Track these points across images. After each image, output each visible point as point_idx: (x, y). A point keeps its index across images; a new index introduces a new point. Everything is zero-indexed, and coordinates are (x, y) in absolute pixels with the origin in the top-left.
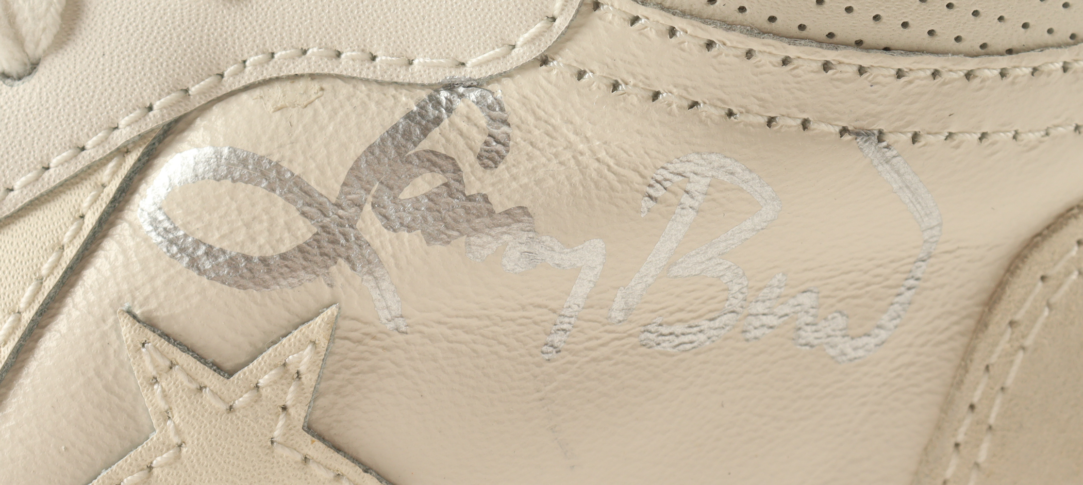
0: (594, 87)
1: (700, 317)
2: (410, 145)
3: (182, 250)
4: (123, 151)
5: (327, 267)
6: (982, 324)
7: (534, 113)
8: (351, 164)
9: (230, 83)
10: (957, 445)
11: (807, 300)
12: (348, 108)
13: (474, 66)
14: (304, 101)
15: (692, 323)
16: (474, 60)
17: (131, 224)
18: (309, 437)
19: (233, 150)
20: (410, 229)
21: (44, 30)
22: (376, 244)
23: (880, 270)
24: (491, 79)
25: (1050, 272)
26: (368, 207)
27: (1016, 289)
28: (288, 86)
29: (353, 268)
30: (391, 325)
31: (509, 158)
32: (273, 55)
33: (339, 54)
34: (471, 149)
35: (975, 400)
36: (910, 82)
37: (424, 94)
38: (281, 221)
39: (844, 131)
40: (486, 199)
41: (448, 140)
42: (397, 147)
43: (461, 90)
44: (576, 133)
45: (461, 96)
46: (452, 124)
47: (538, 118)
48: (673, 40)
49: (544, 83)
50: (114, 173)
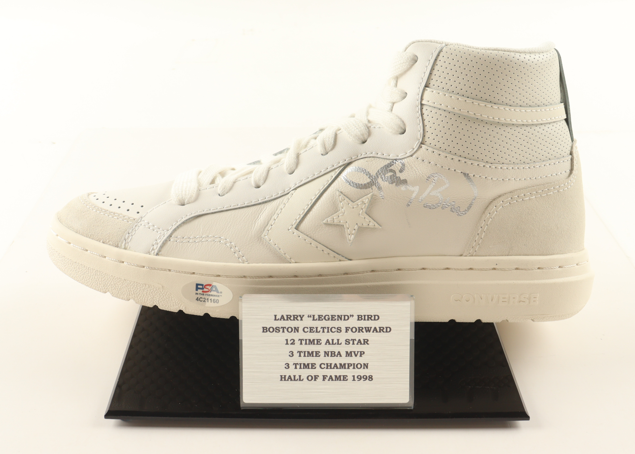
0: (420, 160)
1: (434, 203)
2: (388, 168)
3: (348, 182)
4: (340, 167)
5: (372, 187)
6: (484, 212)
7: (409, 164)
8: (378, 170)
9: (359, 157)
10: (478, 234)
11: (453, 203)
12: (378, 162)
13: (400, 156)
14: (371, 160)
15: (433, 204)
16: (400, 155)
17: (340, 178)
18: (366, 214)
19: (358, 167)
20: (386, 181)
21: (330, 147)
22: (380, 183)
23: (466, 200)
24: (403, 159)
25: (497, 205)
26: (380, 177)
27: (490, 207)
28: (369, 158)
29: (376, 187)
30: (382, 197)
31: (404, 171)
32: (367, 153)
33: (378, 154)
34: (398, 169)
35: (482, 226)
36: (474, 165)
37: (391, 161)
38: (365, 179)
39: (461, 172)
40: (400, 177)
41: (394, 168)
42: (386, 168)
43: (398, 160)
44: (416, 168)
45: (397, 161)
46: (395, 165)
47: (410, 165)
48: (434, 153)
49: (411, 159)
50: (338, 170)
